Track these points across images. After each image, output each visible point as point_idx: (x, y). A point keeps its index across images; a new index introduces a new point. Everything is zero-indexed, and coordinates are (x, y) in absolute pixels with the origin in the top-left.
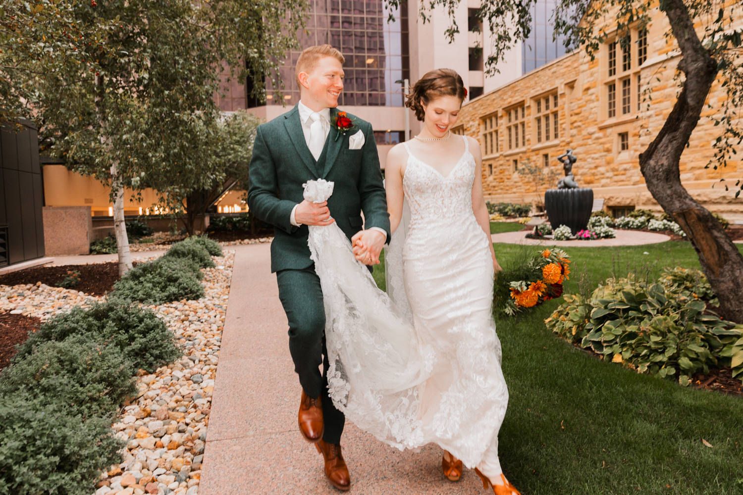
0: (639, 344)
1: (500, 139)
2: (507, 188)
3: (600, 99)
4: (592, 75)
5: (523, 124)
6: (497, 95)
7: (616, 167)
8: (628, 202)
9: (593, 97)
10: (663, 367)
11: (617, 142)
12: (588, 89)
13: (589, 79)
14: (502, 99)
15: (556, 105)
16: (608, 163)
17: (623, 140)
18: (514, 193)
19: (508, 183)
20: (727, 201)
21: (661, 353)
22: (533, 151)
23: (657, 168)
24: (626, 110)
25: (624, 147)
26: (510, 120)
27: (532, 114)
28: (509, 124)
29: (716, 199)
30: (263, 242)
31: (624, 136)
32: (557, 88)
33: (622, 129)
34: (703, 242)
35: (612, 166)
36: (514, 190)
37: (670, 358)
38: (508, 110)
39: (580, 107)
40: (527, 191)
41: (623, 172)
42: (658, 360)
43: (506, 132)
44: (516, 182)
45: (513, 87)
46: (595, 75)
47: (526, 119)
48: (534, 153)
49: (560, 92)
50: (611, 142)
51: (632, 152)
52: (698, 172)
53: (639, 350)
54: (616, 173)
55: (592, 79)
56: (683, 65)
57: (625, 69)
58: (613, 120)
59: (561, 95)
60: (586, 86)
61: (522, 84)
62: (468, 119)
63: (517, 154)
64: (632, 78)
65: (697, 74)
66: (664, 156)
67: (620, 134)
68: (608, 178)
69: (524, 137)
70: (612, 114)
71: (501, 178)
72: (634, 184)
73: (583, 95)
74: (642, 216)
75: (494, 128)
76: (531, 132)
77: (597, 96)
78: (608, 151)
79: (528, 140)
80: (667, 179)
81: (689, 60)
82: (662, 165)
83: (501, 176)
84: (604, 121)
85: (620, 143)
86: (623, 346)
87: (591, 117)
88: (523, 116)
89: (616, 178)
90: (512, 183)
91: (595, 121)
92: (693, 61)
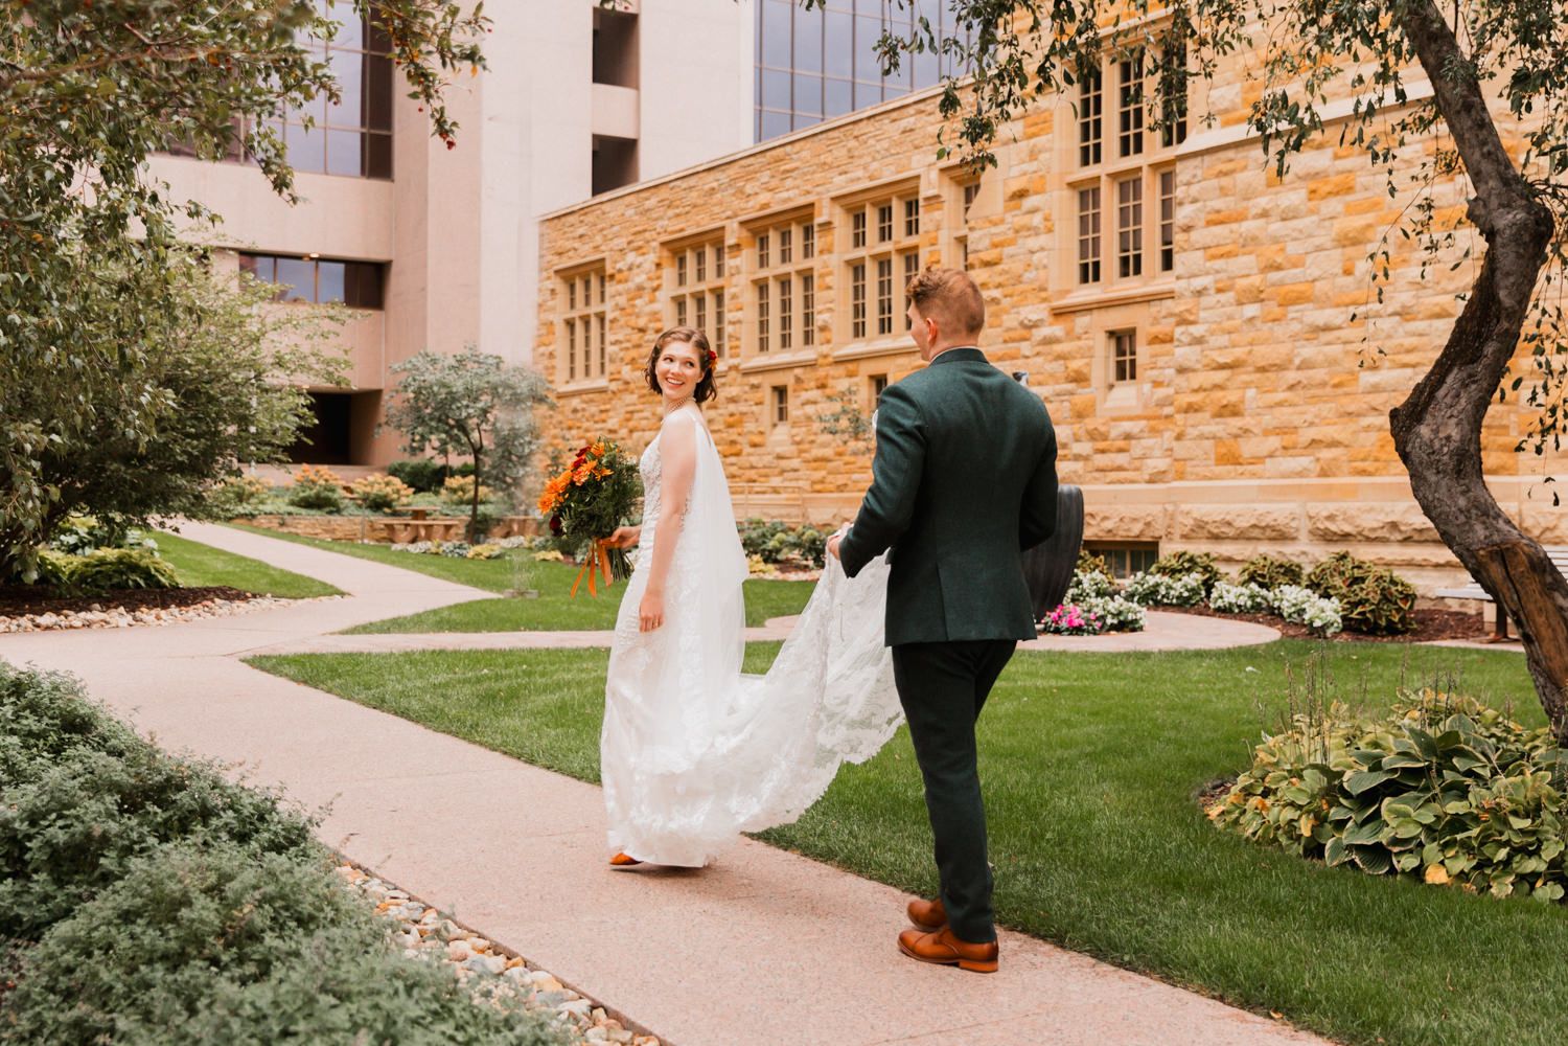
0: (1485, 839)
1: (728, 316)
2: (752, 474)
3: (1056, 228)
4: (1033, 155)
5: (807, 278)
6: (722, 176)
7: (1103, 429)
8: (1135, 530)
9: (1037, 220)
10: (1539, 883)
11: (1103, 357)
12: (1021, 194)
13: (1027, 167)
14: (741, 191)
15: (912, 228)
16: (1080, 415)
17: (1121, 352)
18: (775, 491)
19: (754, 460)
20: (1400, 537)
21: (1531, 854)
22: (839, 362)
23: (1437, 445)
24: (1130, 265)
25: (1125, 371)
26: (763, 261)
27: (836, 249)
28: (762, 274)
29: (1374, 530)
30: (48, 628)
31: (1122, 340)
32: (918, 177)
33: (1118, 319)
34: (1541, 620)
35: (1090, 423)
36: (776, 481)
37: (1553, 864)
38: (759, 230)
39: (995, 246)
40: (818, 487)
41: (1121, 444)
42: (1529, 870)
43: (750, 297)
44: (780, 457)
45: (778, 160)
46: (1042, 157)
47: (815, 263)
48: (841, 370)
49: (924, 192)
50: (1088, 354)
51: (1147, 387)
52: (1326, 454)
53: (1488, 850)
54: (1101, 445)
55: (1033, 166)
56: (1480, 211)
57: (1125, 152)
58: (1091, 293)
59: (927, 199)
60: (1015, 186)
61: (805, 154)
62: (621, 242)
63: (788, 367)
64: (1145, 175)
65: (1516, 239)
66: (1451, 416)
67: (1111, 334)
68: (1077, 458)
69: (808, 319)
70: (1090, 273)
71: (733, 442)
72: (1151, 481)
73: (1007, 210)
74: (1189, 570)
75: (711, 280)
76: (833, 304)
77: (1047, 219)
78: (1080, 379)
79: (823, 329)
80: (1459, 473)
81: (1494, 202)
82: (1448, 438)
83: (732, 434)
84: (1068, 292)
85: (1113, 359)
86: (1445, 847)
87: (1028, 276)
88: (808, 252)
89: (1101, 460)
90: (767, 459)
91: (1043, 289)
92: (1501, 205)
